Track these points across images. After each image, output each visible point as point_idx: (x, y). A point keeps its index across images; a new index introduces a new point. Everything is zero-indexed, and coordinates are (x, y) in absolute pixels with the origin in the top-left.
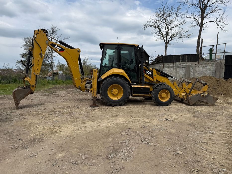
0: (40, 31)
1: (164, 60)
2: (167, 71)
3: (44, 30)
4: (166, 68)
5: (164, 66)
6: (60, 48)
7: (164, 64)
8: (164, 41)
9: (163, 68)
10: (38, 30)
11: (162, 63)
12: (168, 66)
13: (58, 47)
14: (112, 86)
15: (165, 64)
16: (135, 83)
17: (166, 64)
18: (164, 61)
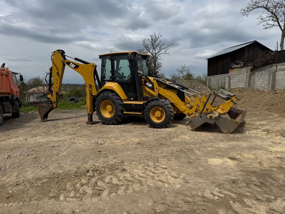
0: (56, 52)
1: (276, 59)
2: (282, 75)
3: (59, 50)
4: (281, 71)
5: (277, 68)
6: (75, 66)
7: (277, 64)
8: (280, 27)
9: (276, 71)
10: (55, 52)
11: (273, 63)
12: (283, 67)
13: (73, 64)
14: (104, 101)
15: (279, 64)
16: (132, 99)
17: (281, 64)
18: (276, 61)
